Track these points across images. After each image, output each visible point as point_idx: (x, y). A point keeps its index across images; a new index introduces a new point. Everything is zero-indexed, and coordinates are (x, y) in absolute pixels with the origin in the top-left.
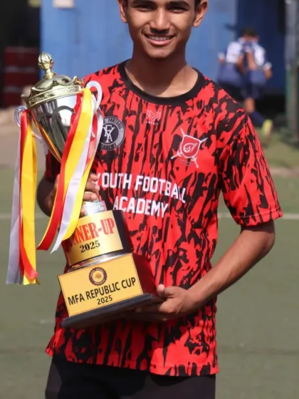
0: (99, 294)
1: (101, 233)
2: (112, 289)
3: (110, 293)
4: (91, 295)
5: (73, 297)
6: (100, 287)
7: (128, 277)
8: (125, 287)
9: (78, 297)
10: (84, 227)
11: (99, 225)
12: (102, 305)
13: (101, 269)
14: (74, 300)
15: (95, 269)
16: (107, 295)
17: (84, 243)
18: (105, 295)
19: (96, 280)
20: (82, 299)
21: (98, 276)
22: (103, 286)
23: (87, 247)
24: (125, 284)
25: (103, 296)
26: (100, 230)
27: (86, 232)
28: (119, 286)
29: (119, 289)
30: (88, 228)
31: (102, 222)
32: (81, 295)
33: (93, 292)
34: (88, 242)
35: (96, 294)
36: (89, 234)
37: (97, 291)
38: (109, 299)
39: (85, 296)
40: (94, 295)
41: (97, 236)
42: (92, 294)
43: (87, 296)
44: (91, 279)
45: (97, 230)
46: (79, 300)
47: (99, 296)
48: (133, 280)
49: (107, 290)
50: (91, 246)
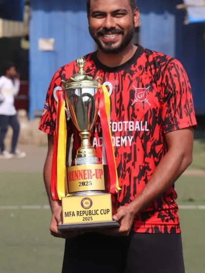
0: (85, 215)
1: (94, 177)
2: (94, 213)
3: (92, 216)
4: (79, 214)
5: (68, 213)
6: (87, 210)
7: (105, 208)
8: (102, 214)
9: (71, 213)
10: (84, 171)
11: (94, 172)
12: (85, 222)
13: (89, 199)
14: (68, 214)
15: (86, 199)
16: (90, 216)
17: (82, 181)
18: (89, 216)
19: (85, 205)
20: (74, 215)
21: (87, 203)
22: (88, 210)
23: (83, 184)
24: (102, 212)
25: (87, 216)
26: (94, 175)
27: (85, 174)
28: (98, 212)
29: (98, 214)
30: (86, 172)
31: (96, 170)
32: (73, 212)
33: (82, 212)
34: (85, 181)
35: (83, 214)
36: (86, 176)
37: (84, 212)
38: (90, 219)
39: (76, 214)
40: (82, 214)
41: (91, 178)
42: (81, 213)
43: (77, 214)
44: (82, 204)
45: (92, 174)
46: (71, 215)
47: (85, 216)
48: (108, 211)
49: (90, 213)
50: (86, 184)
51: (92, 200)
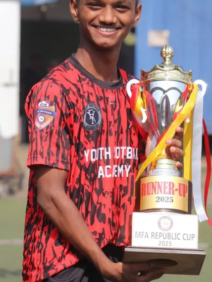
0: (162, 238)
1: (177, 193)
2: (174, 237)
3: (171, 240)
4: (155, 236)
5: (140, 232)
6: (165, 232)
7: (189, 232)
8: (185, 240)
9: (144, 234)
10: (165, 183)
11: (177, 186)
13: (169, 218)
14: (141, 234)
15: (164, 217)
16: (169, 241)
17: (160, 195)
18: (167, 240)
19: (163, 226)
20: (147, 236)
21: (165, 223)
22: (167, 232)
23: (162, 200)
24: (185, 237)
25: (165, 240)
26: (176, 190)
27: (165, 188)
28: (180, 237)
29: (178, 239)
31: (180, 184)
32: (147, 233)
33: (158, 234)
34: (164, 196)
35: (160, 236)
36: (167, 190)
38: (168, 244)
39: (150, 236)
40: (158, 237)
41: (173, 194)
42: (156, 235)
43: (152, 235)
45: (174, 189)
46: (144, 236)
48: (193, 236)
49: (169, 236)
50: (165, 199)
51: (173, 221)
